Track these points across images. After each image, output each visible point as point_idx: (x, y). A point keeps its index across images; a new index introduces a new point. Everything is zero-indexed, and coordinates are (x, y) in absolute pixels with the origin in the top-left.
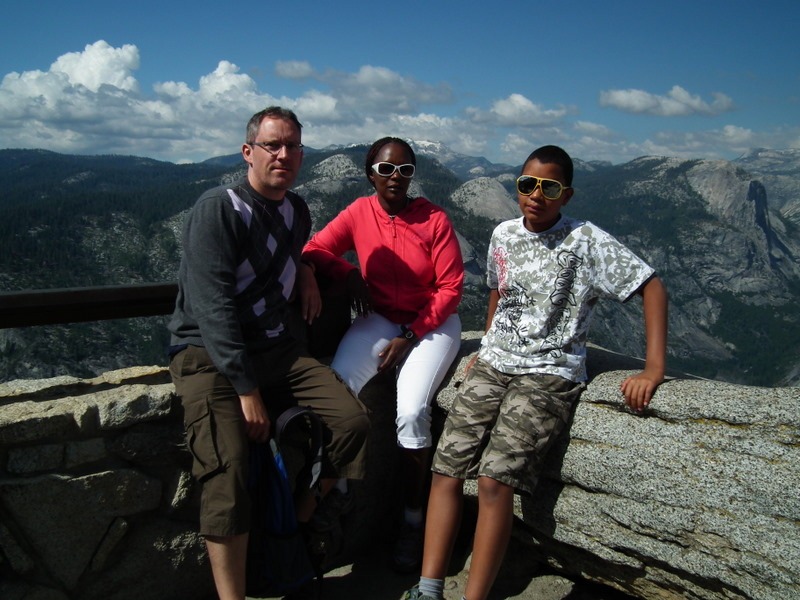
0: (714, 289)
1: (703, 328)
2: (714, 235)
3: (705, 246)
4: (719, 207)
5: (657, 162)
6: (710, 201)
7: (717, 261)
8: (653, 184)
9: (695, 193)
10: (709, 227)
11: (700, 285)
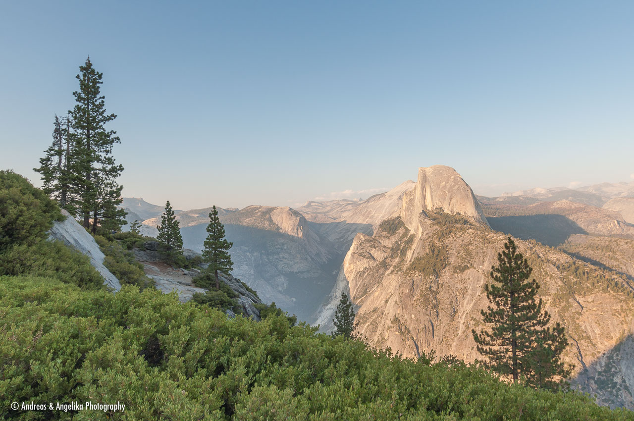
0: (285, 271)
1: (280, 292)
2: (283, 244)
3: (279, 250)
4: (287, 230)
5: (257, 208)
6: (282, 227)
7: (285, 257)
8: (255, 219)
9: (275, 224)
10: (281, 240)
11: (277, 269)
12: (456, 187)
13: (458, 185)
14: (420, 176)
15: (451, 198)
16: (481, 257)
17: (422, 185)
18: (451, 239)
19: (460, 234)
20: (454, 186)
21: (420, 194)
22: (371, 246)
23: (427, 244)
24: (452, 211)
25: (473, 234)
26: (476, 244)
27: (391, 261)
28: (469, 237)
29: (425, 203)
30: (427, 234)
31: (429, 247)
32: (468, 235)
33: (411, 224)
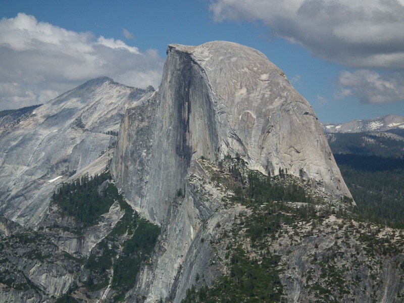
12: (277, 103)
13: (281, 97)
14: (171, 68)
15: (266, 131)
16: (369, 289)
17: (178, 92)
18: (285, 240)
19: (308, 227)
20: (271, 101)
21: (171, 115)
22: (29, 256)
23: (222, 253)
24: (268, 166)
25: (341, 227)
26: (352, 256)
27: (89, 297)
28: (332, 237)
29: (185, 140)
30: (218, 226)
31: (229, 261)
32: (329, 230)
33: (142, 196)
